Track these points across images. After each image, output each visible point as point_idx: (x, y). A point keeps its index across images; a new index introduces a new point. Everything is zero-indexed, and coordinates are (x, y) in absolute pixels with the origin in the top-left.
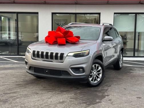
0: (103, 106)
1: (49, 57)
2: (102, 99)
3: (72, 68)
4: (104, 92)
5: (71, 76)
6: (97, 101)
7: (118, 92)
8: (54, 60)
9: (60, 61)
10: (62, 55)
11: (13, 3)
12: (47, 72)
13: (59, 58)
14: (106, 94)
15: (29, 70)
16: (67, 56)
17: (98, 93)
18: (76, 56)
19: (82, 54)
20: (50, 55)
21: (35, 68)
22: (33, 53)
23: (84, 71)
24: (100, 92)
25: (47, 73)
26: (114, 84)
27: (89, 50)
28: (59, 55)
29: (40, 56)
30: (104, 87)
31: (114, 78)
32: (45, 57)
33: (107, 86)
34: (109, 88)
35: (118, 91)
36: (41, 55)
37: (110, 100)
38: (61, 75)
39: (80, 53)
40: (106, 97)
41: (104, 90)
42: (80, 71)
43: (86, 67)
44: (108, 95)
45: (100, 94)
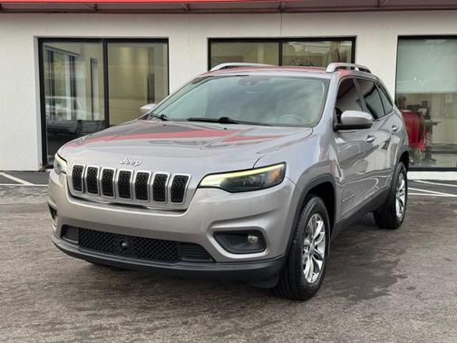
0: (396, 302)
1: (133, 191)
2: (387, 286)
3: (218, 235)
4: (390, 268)
5: (215, 262)
6: (376, 290)
7: (429, 269)
8: (150, 203)
9: (171, 205)
10: (180, 182)
11: (93, 12)
12: (125, 248)
13: (169, 194)
14: (398, 273)
15: (61, 237)
16: (199, 187)
17: (372, 271)
18: (233, 186)
19: (254, 178)
20: (137, 182)
21: (81, 230)
22: (73, 174)
23: (263, 244)
24: (377, 266)
25: (125, 252)
26: (414, 246)
27: (284, 163)
28: (169, 184)
29: (100, 187)
30: (385, 255)
31: (409, 232)
32: (116, 189)
33: (392, 251)
34: (401, 257)
35: (430, 265)
36: (103, 183)
37: (411, 288)
38: (176, 259)
39: (248, 176)
40: (398, 279)
41: (389, 262)
42: (249, 244)
43: (272, 228)
44: (402, 277)
45: (380, 274)
